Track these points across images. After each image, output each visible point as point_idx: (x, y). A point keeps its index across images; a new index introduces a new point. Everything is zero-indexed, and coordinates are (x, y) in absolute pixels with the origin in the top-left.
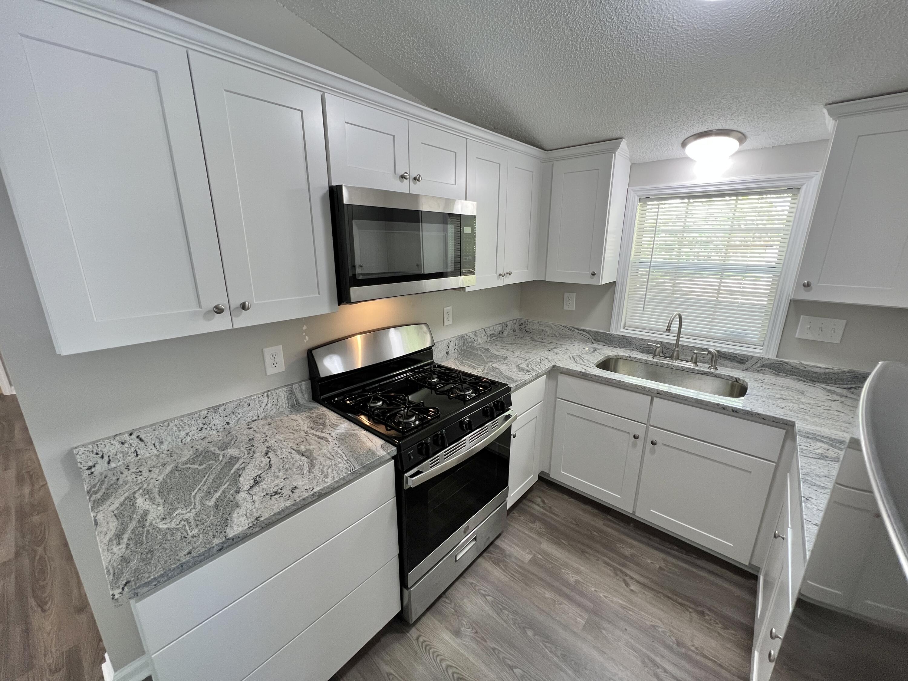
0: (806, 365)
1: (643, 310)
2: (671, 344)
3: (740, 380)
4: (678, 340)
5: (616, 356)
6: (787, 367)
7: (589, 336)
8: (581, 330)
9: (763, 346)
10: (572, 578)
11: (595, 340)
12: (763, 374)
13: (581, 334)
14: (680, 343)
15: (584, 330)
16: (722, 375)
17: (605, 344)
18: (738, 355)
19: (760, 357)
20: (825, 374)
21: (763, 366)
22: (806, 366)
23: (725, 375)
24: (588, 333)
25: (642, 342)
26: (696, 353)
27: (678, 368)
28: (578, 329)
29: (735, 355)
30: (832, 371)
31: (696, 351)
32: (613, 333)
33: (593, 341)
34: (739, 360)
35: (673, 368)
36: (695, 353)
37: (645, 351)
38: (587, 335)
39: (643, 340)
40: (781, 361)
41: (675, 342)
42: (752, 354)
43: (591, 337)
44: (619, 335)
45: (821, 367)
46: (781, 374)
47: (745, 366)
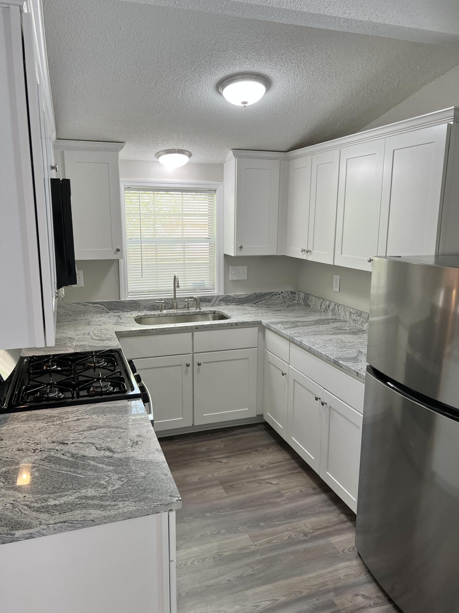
0: (238, 295)
1: (142, 277)
2: (168, 299)
3: (216, 311)
4: (175, 295)
6: (230, 298)
7: (103, 307)
8: (95, 303)
9: (214, 289)
10: (195, 479)
11: (109, 309)
12: (221, 306)
13: (95, 307)
14: (177, 297)
15: (98, 303)
16: (206, 311)
17: (119, 311)
18: (208, 297)
19: (217, 296)
20: (246, 298)
21: (220, 301)
22: (238, 296)
23: (207, 311)
24: (102, 304)
25: (148, 303)
26: (187, 301)
27: (180, 314)
28: (92, 303)
29: (206, 298)
30: (248, 295)
32: (123, 300)
33: (107, 310)
34: (208, 300)
35: (178, 315)
37: (151, 309)
38: (102, 306)
39: (148, 300)
40: (227, 296)
41: (173, 297)
42: (213, 295)
43: (105, 308)
44: (130, 301)
45: (243, 295)
46: (228, 303)
47: (212, 303)
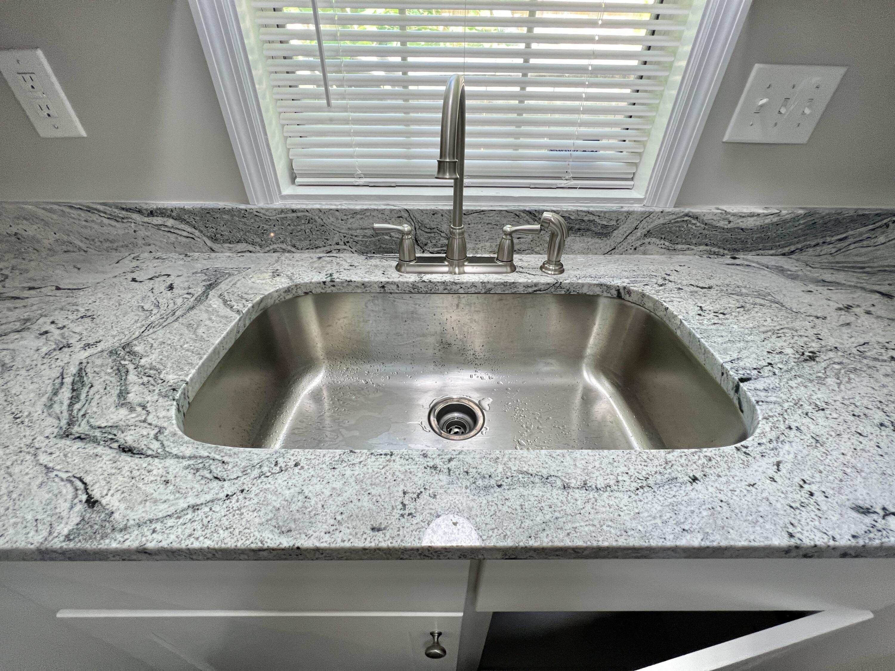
0: (734, 215)
1: (329, 104)
2: (434, 213)
3: (629, 292)
4: (458, 198)
5: (288, 290)
6: (696, 227)
7: (190, 229)
8: (151, 213)
9: (632, 179)
11: (214, 239)
12: (644, 253)
13: (158, 227)
14: (467, 206)
15: (162, 212)
16: (583, 285)
17: (251, 248)
18: (599, 215)
19: (643, 213)
20: (763, 229)
21: (648, 234)
22: (731, 219)
23: (590, 285)
24: (180, 218)
25: (355, 223)
26: (510, 234)
27: (473, 290)
28: (139, 211)
29: (592, 218)
30: (775, 219)
31: (508, 228)
32: (262, 205)
33: (209, 243)
34: (598, 229)
35: (461, 291)
36: (506, 233)
37: (372, 247)
38: (182, 226)
39: (355, 213)
40: (687, 215)
41: (449, 206)
42: (626, 208)
43: (197, 233)
44: (282, 211)
45: (758, 215)
46: (679, 247)
47: (610, 243)
